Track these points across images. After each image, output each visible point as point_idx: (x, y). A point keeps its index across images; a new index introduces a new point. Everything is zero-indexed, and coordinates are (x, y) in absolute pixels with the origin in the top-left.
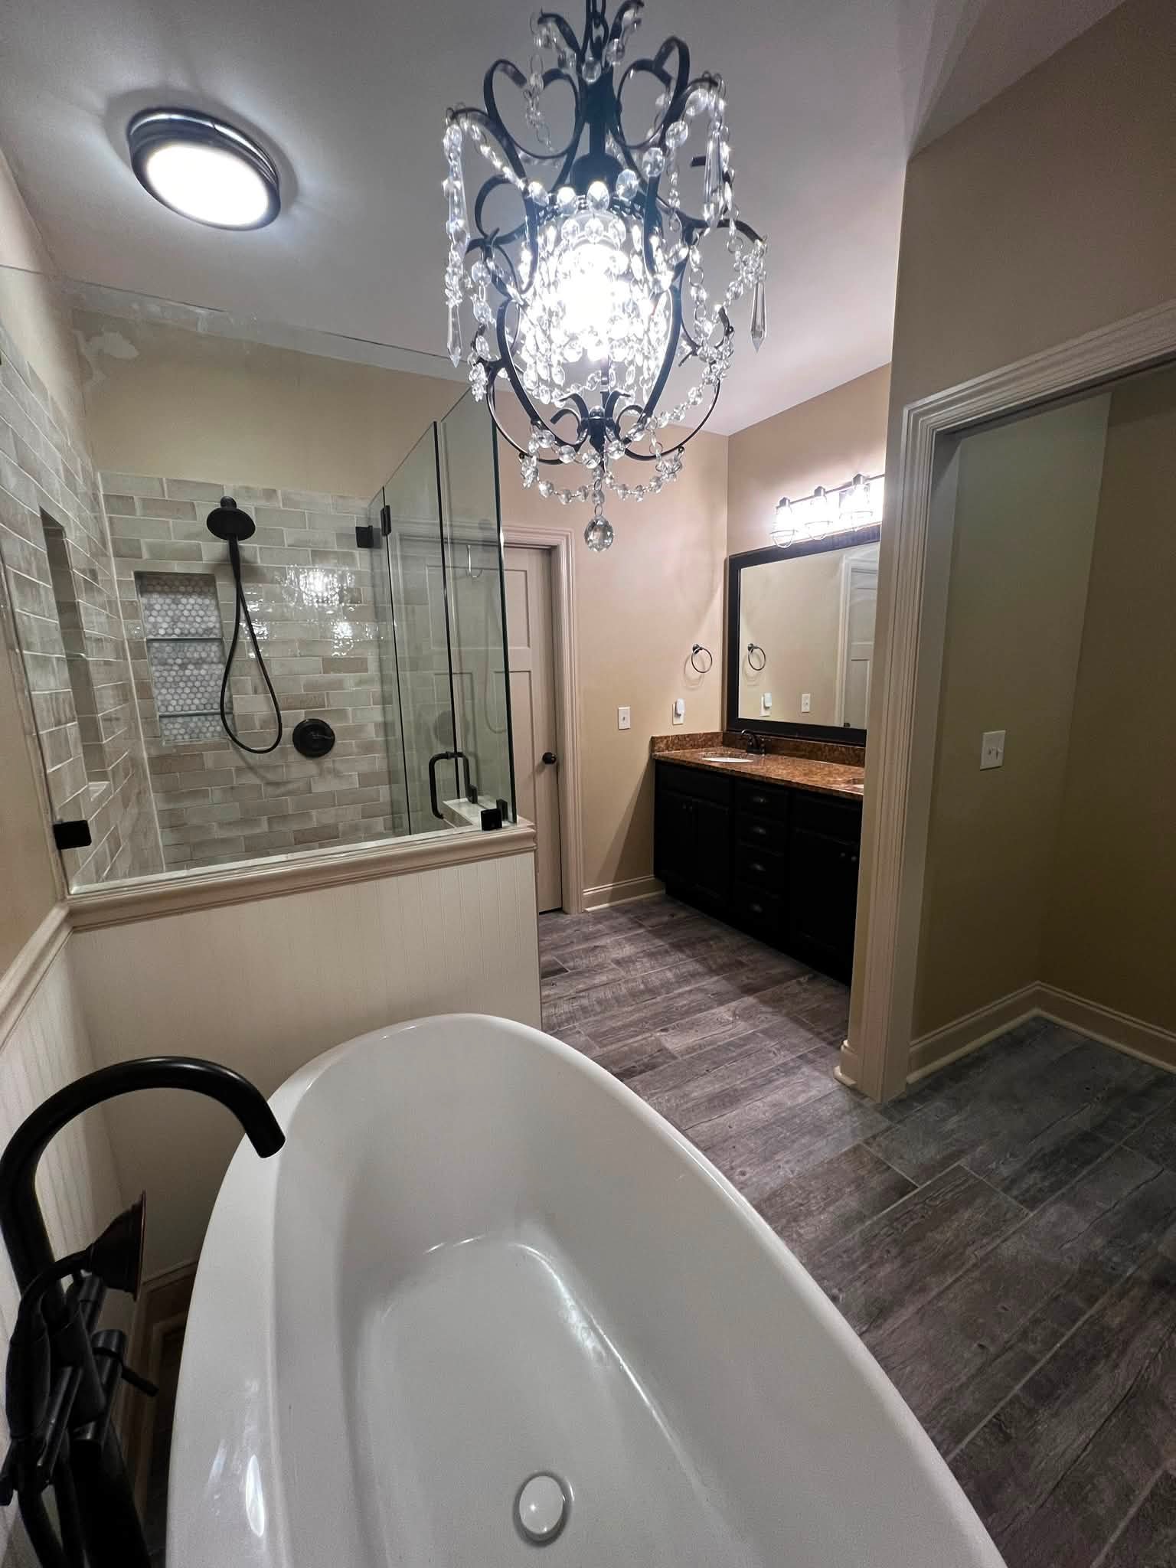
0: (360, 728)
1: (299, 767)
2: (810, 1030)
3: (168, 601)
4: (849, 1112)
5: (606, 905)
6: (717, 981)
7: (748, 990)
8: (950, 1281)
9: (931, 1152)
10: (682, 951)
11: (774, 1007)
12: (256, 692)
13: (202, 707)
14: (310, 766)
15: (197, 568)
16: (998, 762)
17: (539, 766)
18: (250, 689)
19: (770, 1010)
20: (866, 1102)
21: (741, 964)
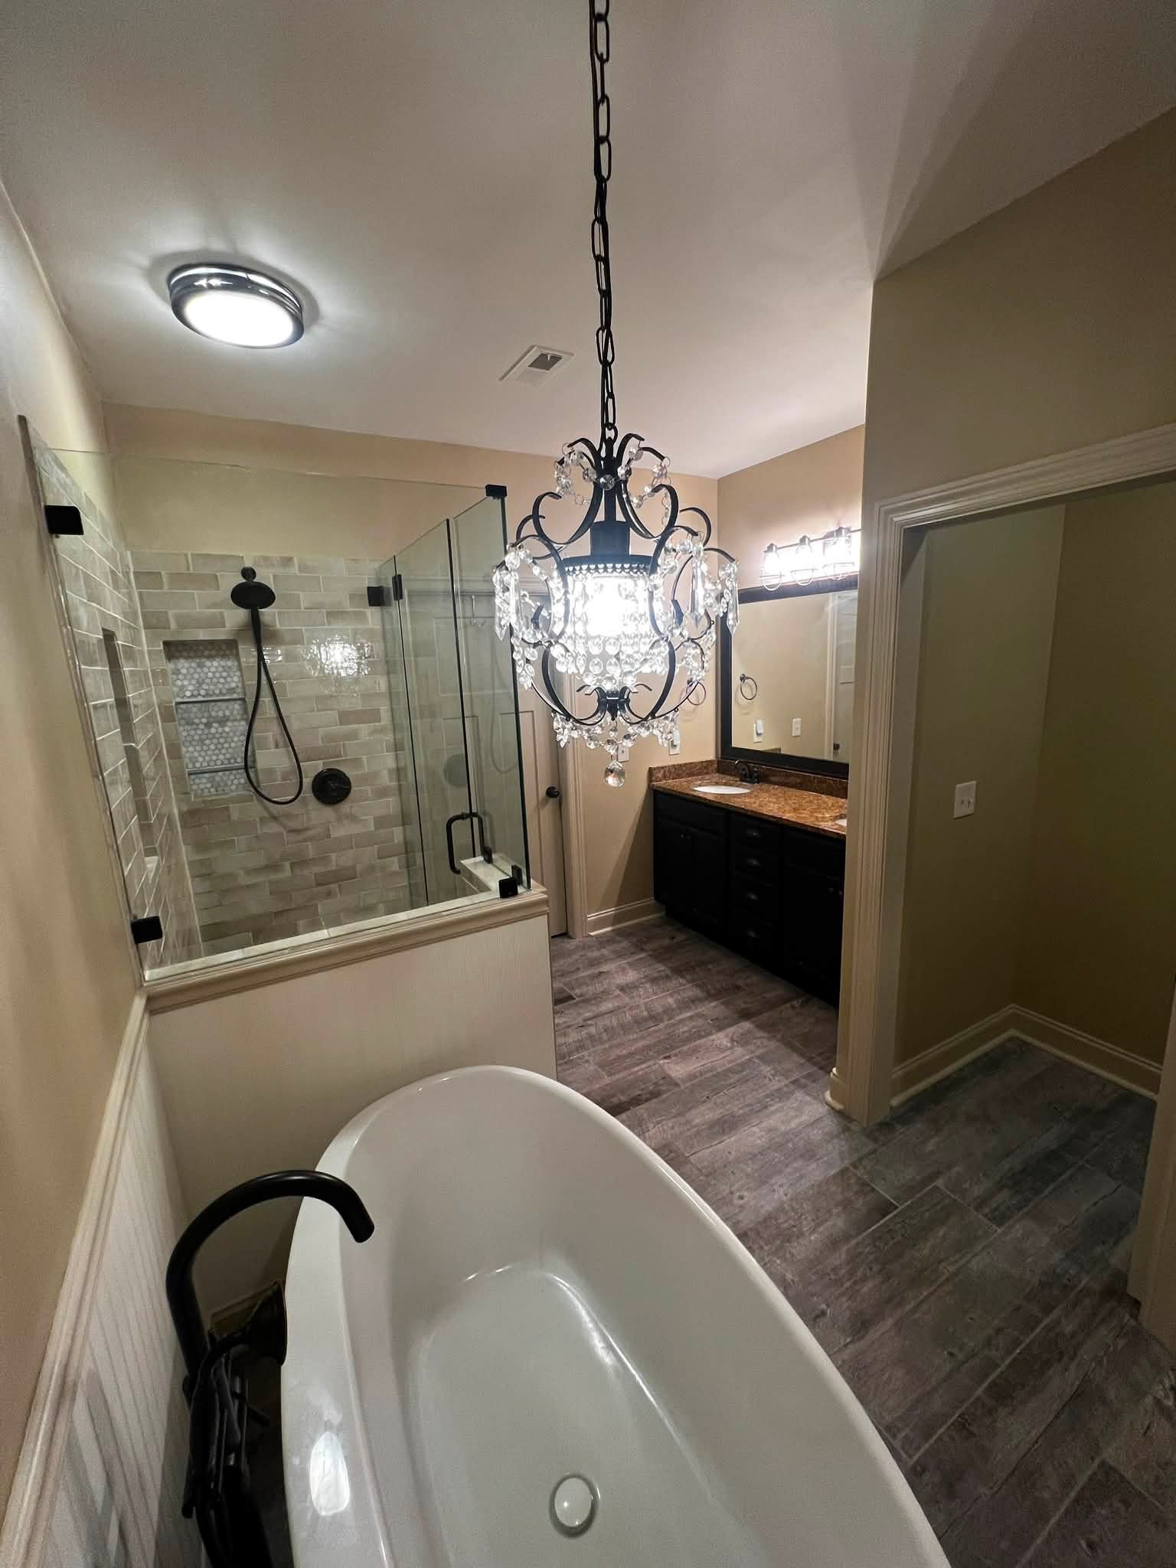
0: (375, 775)
1: (318, 814)
2: (802, 1055)
3: (194, 665)
4: (837, 1136)
5: (609, 929)
6: (715, 1007)
7: (745, 1015)
8: (925, 1293)
9: (910, 1174)
10: (683, 977)
11: (769, 1032)
12: (277, 746)
13: (226, 762)
14: (328, 812)
15: (221, 634)
16: (970, 810)
17: (543, 800)
18: (272, 745)
19: (766, 1035)
20: (854, 1127)
21: (738, 988)
